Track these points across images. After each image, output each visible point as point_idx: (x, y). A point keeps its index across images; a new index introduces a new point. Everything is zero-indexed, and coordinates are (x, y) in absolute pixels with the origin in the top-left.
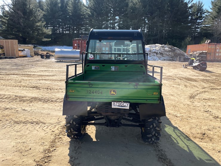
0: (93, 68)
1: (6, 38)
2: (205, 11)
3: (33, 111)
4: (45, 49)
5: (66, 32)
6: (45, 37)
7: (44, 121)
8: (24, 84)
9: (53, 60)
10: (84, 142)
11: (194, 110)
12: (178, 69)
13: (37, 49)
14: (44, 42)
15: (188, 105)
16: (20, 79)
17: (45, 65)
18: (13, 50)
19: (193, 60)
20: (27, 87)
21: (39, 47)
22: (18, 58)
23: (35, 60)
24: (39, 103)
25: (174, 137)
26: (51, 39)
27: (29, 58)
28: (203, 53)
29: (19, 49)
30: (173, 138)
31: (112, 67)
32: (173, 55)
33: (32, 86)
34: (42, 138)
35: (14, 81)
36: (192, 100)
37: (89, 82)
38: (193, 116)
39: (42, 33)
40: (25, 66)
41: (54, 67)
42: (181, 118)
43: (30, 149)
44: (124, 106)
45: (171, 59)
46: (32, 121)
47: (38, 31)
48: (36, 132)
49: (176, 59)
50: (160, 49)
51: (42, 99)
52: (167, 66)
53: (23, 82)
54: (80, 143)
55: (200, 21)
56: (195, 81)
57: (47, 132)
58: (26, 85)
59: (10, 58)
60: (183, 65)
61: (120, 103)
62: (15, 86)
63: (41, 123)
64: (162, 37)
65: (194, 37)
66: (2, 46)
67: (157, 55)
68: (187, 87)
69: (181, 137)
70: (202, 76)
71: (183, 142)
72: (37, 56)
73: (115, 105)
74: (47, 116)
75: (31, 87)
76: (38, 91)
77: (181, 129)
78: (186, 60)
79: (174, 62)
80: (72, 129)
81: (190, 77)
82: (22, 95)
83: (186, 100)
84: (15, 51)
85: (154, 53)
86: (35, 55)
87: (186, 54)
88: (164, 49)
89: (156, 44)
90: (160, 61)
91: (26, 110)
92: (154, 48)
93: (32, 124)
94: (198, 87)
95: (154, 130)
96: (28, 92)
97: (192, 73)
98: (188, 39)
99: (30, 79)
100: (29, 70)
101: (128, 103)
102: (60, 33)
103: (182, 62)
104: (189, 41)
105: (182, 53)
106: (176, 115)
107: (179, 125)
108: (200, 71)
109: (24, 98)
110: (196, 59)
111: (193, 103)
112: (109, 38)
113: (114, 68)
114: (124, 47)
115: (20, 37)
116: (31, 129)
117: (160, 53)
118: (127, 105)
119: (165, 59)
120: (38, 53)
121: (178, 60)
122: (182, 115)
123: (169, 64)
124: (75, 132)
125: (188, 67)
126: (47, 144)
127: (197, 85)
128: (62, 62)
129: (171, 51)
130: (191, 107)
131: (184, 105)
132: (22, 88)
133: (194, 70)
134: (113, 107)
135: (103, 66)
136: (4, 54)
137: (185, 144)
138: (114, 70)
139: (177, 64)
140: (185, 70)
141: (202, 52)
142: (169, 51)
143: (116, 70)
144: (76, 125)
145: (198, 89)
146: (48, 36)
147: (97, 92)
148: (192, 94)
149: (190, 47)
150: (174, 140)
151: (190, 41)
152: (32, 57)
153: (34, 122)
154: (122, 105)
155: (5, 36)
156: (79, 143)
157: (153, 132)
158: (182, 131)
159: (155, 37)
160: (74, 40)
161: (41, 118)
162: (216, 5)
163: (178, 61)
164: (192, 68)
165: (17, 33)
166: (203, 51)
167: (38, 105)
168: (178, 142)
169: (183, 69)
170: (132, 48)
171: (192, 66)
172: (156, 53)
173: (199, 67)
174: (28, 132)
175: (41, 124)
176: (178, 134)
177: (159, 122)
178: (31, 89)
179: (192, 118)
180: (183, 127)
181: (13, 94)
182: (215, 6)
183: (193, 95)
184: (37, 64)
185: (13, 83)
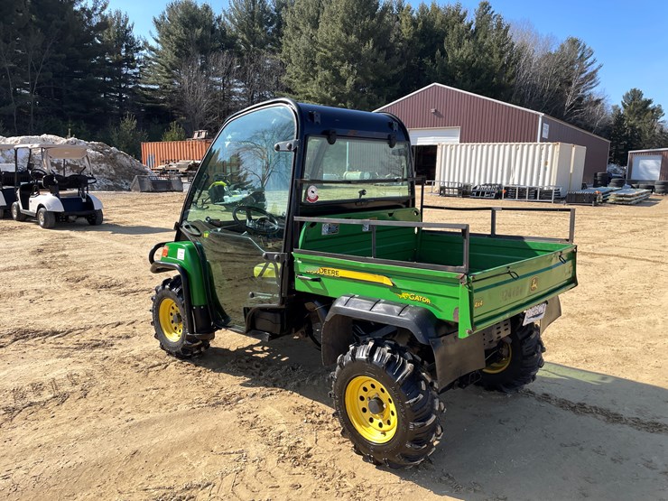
2: (141, 45)
19: (222, 187)
32: (113, 172)
37: (508, 268)
44: (539, 314)
45: (111, 184)
49: (127, 184)
55: (130, 71)
61: (535, 308)
73: (529, 316)
78: (158, 186)
89: (44, 136)
98: (130, 123)
103: (148, 191)
104: (132, 130)
118: (542, 310)
121: (137, 186)
129: (105, 159)
141: (192, 162)
147: (515, 292)
149: (150, 148)
151: (136, 129)
154: (536, 312)
162: (168, 31)
163: (136, 190)
166: (196, 162)
182: (167, 36)
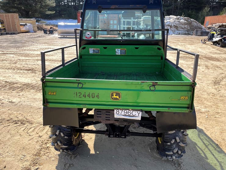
0: (91, 51)
1: (8, 11)
3: (21, 103)
4: (49, 23)
5: (71, 4)
6: (49, 10)
7: (31, 120)
8: (19, 66)
9: (56, 35)
10: (78, 156)
11: (221, 102)
12: (196, 45)
13: (41, 23)
14: (48, 15)
15: (214, 95)
16: (16, 59)
17: (47, 41)
18: (14, 25)
19: (213, 34)
20: (21, 70)
21: (43, 21)
22: (20, 34)
23: (37, 36)
24: (31, 92)
25: (200, 147)
26: (55, 12)
27: (31, 33)
28: (223, 25)
29: (21, 24)
30: (199, 149)
31: (116, 50)
32: (189, 28)
33: (27, 68)
34: (24, 148)
35: (9, 62)
36: (216, 86)
37: (77, 80)
38: (222, 111)
39: (45, 5)
40: (25, 43)
41: (56, 44)
42: (207, 114)
43: (5, 167)
44: (133, 116)
45: (187, 32)
46: (16, 119)
47: (40, 3)
48: (17, 137)
49: (192, 33)
50: (175, 21)
51: (36, 87)
52: (183, 41)
53: (19, 63)
54: (73, 158)
56: (217, 60)
57: (33, 137)
58: (22, 66)
59: (11, 34)
60: (202, 40)
61: (127, 111)
62: (9, 68)
63: (28, 122)
64: (177, 8)
65: (213, 7)
66: (2, 21)
67: (171, 29)
68: (208, 69)
69: (210, 147)
70: (224, 54)
71: (213, 155)
72: (41, 31)
73: (120, 114)
74: (36, 111)
75: (26, 70)
76: (33, 74)
77: (208, 133)
78: (203, 33)
79: (190, 36)
80: (59, 143)
81: (210, 55)
82: (14, 81)
83: (210, 88)
84: (17, 26)
85: (168, 26)
86: (38, 30)
87: (203, 27)
88: (179, 22)
89: (171, 16)
90: (174, 35)
91: (13, 102)
92: (168, 21)
93: (16, 123)
94: (222, 68)
95: (176, 146)
96: (22, 76)
97: (212, 49)
98: (207, 9)
99: (27, 58)
100: (29, 48)
101: (139, 112)
102: (65, 5)
103: (199, 36)
104: (207, 12)
105: (199, 26)
106: (200, 110)
107: (206, 126)
108: (221, 47)
109: (15, 85)
110: (217, 34)
111: (219, 92)
112: (113, 7)
113: (120, 51)
114: (134, 20)
115: (23, 10)
116: (13, 132)
117: (174, 26)
118: (137, 115)
119: (180, 33)
120: (42, 27)
121: (195, 33)
122: (208, 109)
123: (185, 39)
124: (63, 146)
125: (207, 43)
126: (28, 158)
127: (220, 66)
128: (66, 38)
129: (187, 23)
130: (218, 97)
131: (209, 94)
132: (16, 70)
133: (214, 46)
134: (116, 116)
135: (105, 48)
136: (5, 29)
137: (217, 160)
138: (120, 54)
139: (194, 39)
140: (204, 46)
141: (221, 24)
142: (185, 24)
143: (123, 54)
144: (64, 136)
145: (222, 71)
146: (51, 9)
147: (91, 95)
148: (216, 78)
149: (208, 19)
150: (201, 152)
151: (209, 11)
152: (35, 32)
153: (19, 121)
154: (129, 114)
155: (7, 9)
156: (71, 157)
157: (175, 148)
158: (210, 136)
159: (169, 7)
160: (79, 12)
161: (29, 114)
163: (194, 35)
164: (212, 43)
165: (19, 6)
166: (223, 24)
167: (29, 95)
168: (207, 155)
169: (201, 44)
170: (143, 20)
171: (212, 42)
172: (170, 26)
173: (220, 43)
174: (9, 136)
175: (27, 124)
176: (206, 142)
177: (184, 135)
178: (26, 72)
179: (220, 114)
180: (211, 130)
181: (4, 79)
183: (218, 79)
184: (38, 40)
185: (8, 65)
